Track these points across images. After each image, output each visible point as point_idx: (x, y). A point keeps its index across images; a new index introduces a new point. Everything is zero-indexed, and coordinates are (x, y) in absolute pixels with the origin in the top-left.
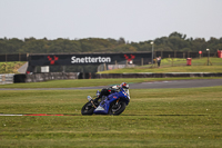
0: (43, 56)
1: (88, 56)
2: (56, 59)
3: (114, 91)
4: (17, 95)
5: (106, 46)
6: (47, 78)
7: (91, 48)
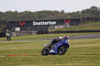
1: (43, 21)
2: (24, 23)
3: (60, 40)
6: (19, 34)
7: (44, 16)
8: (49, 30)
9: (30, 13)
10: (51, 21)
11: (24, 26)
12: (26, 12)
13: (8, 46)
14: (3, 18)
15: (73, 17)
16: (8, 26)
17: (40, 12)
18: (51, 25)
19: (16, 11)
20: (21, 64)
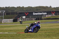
0: (23, 13)
1: (39, 12)
2: (28, 13)
4: (14, 26)
5: (45, 9)
6: (25, 20)
7: (40, 10)
8: (43, 18)
9: (31, 7)
10: (44, 12)
11: (28, 15)
12: (29, 7)
13: (18, 27)
14: (16, 11)
15: (57, 10)
16: (18, 15)
17: (37, 7)
18: (44, 15)
19: (23, 7)
20: (26, 38)
